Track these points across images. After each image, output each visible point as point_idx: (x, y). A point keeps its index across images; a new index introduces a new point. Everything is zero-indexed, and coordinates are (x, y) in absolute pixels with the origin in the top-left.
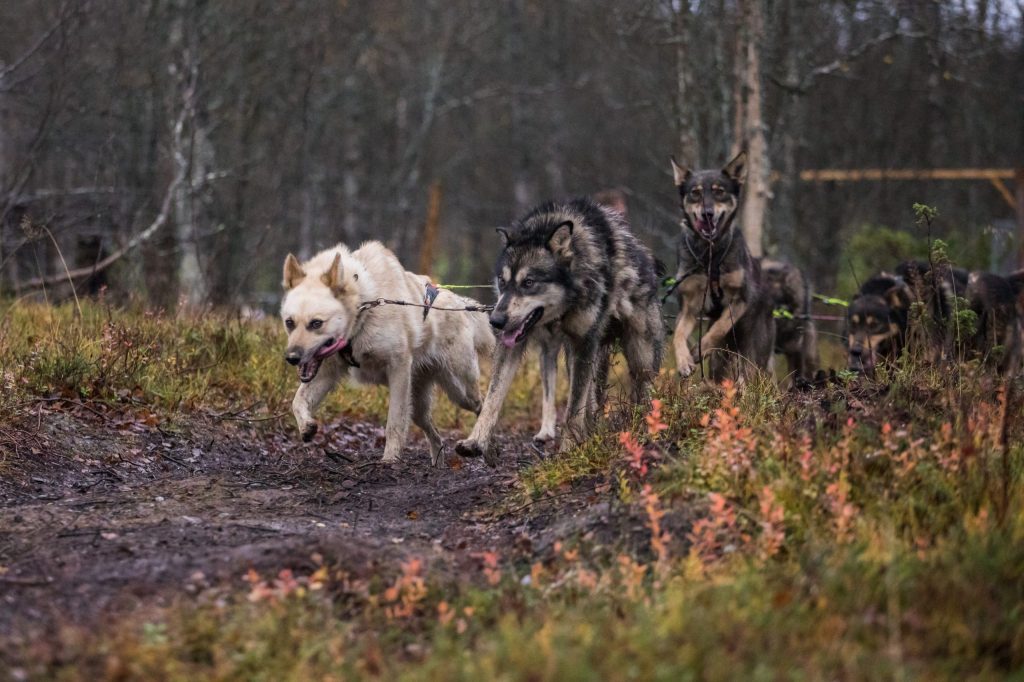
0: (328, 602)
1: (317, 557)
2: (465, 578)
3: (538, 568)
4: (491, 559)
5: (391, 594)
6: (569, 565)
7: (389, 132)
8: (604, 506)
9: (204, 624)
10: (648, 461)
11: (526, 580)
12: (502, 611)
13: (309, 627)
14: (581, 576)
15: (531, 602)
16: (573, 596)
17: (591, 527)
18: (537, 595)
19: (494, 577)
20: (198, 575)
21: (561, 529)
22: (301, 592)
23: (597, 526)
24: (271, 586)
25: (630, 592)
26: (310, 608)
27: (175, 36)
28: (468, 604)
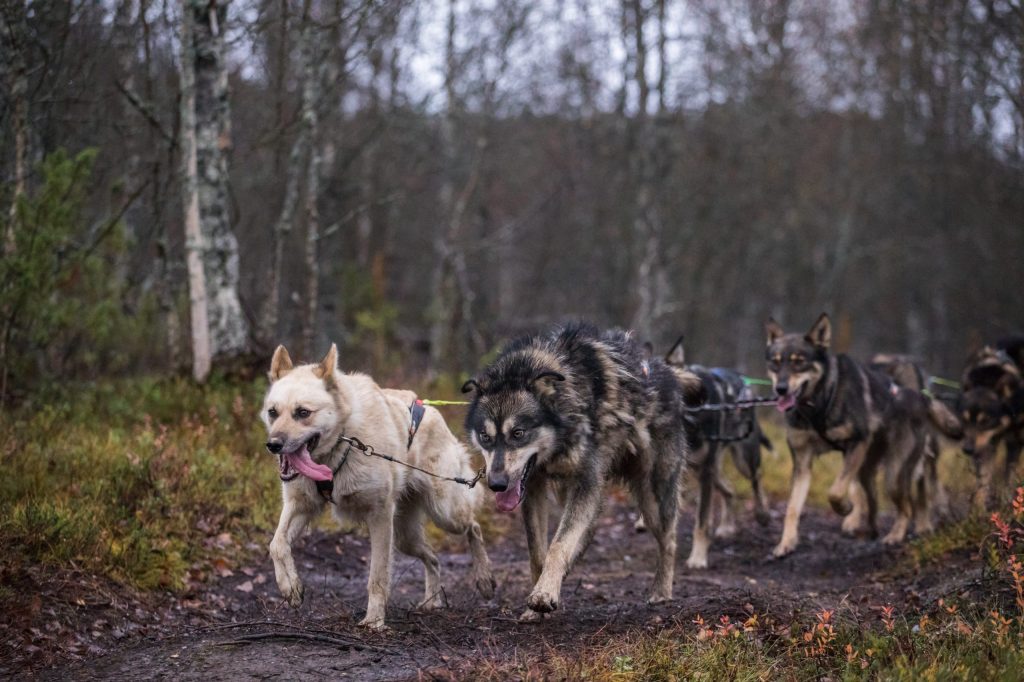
0: (758, 643)
1: (750, 607)
2: (867, 625)
3: (925, 619)
4: (888, 611)
5: (808, 637)
6: (950, 618)
7: (809, 275)
8: (978, 571)
9: (662, 658)
10: (1013, 536)
11: (916, 628)
12: (897, 653)
13: (743, 661)
14: (960, 626)
15: (918, 647)
16: (954, 641)
17: (967, 588)
18: (924, 641)
19: (890, 626)
20: (658, 619)
21: (943, 589)
22: (737, 634)
23: (973, 587)
24: (713, 628)
25: (1000, 639)
26: (744, 646)
27: (643, 198)
28: (870, 646)
